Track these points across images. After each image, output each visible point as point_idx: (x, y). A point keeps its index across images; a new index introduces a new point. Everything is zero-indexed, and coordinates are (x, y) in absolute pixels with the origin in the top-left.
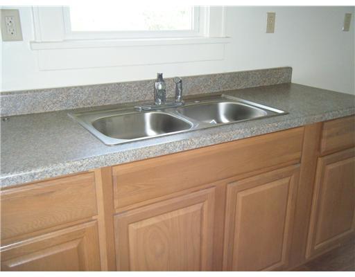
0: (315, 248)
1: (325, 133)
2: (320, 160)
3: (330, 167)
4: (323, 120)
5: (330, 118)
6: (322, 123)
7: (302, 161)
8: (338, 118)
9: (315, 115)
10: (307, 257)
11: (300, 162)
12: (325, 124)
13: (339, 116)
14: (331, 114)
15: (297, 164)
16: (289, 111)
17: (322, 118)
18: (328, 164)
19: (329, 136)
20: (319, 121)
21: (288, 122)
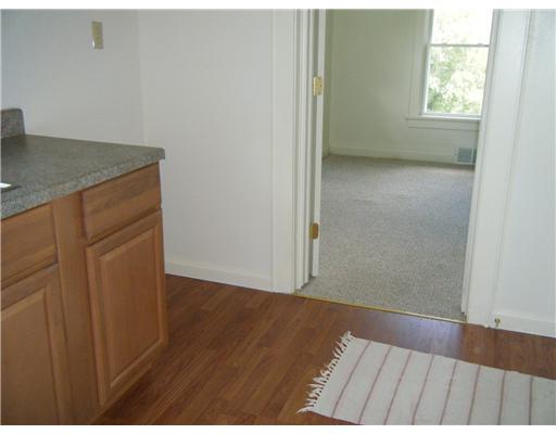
0: (112, 385)
1: (88, 208)
2: (89, 250)
3: (108, 258)
4: (79, 188)
5: (90, 184)
6: (80, 194)
7: (60, 259)
8: (104, 182)
9: (64, 183)
10: (102, 403)
11: (57, 262)
12: (85, 194)
13: (104, 180)
14: (89, 177)
15: (51, 265)
16: (20, 184)
17: (76, 186)
18: (102, 255)
19: (96, 211)
20: (73, 191)
21: (20, 201)
